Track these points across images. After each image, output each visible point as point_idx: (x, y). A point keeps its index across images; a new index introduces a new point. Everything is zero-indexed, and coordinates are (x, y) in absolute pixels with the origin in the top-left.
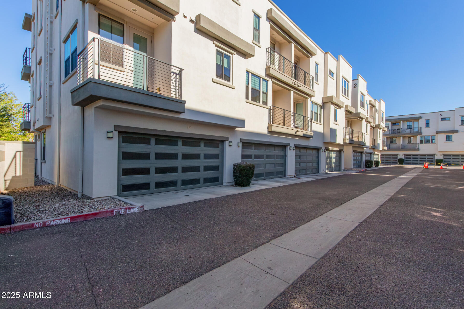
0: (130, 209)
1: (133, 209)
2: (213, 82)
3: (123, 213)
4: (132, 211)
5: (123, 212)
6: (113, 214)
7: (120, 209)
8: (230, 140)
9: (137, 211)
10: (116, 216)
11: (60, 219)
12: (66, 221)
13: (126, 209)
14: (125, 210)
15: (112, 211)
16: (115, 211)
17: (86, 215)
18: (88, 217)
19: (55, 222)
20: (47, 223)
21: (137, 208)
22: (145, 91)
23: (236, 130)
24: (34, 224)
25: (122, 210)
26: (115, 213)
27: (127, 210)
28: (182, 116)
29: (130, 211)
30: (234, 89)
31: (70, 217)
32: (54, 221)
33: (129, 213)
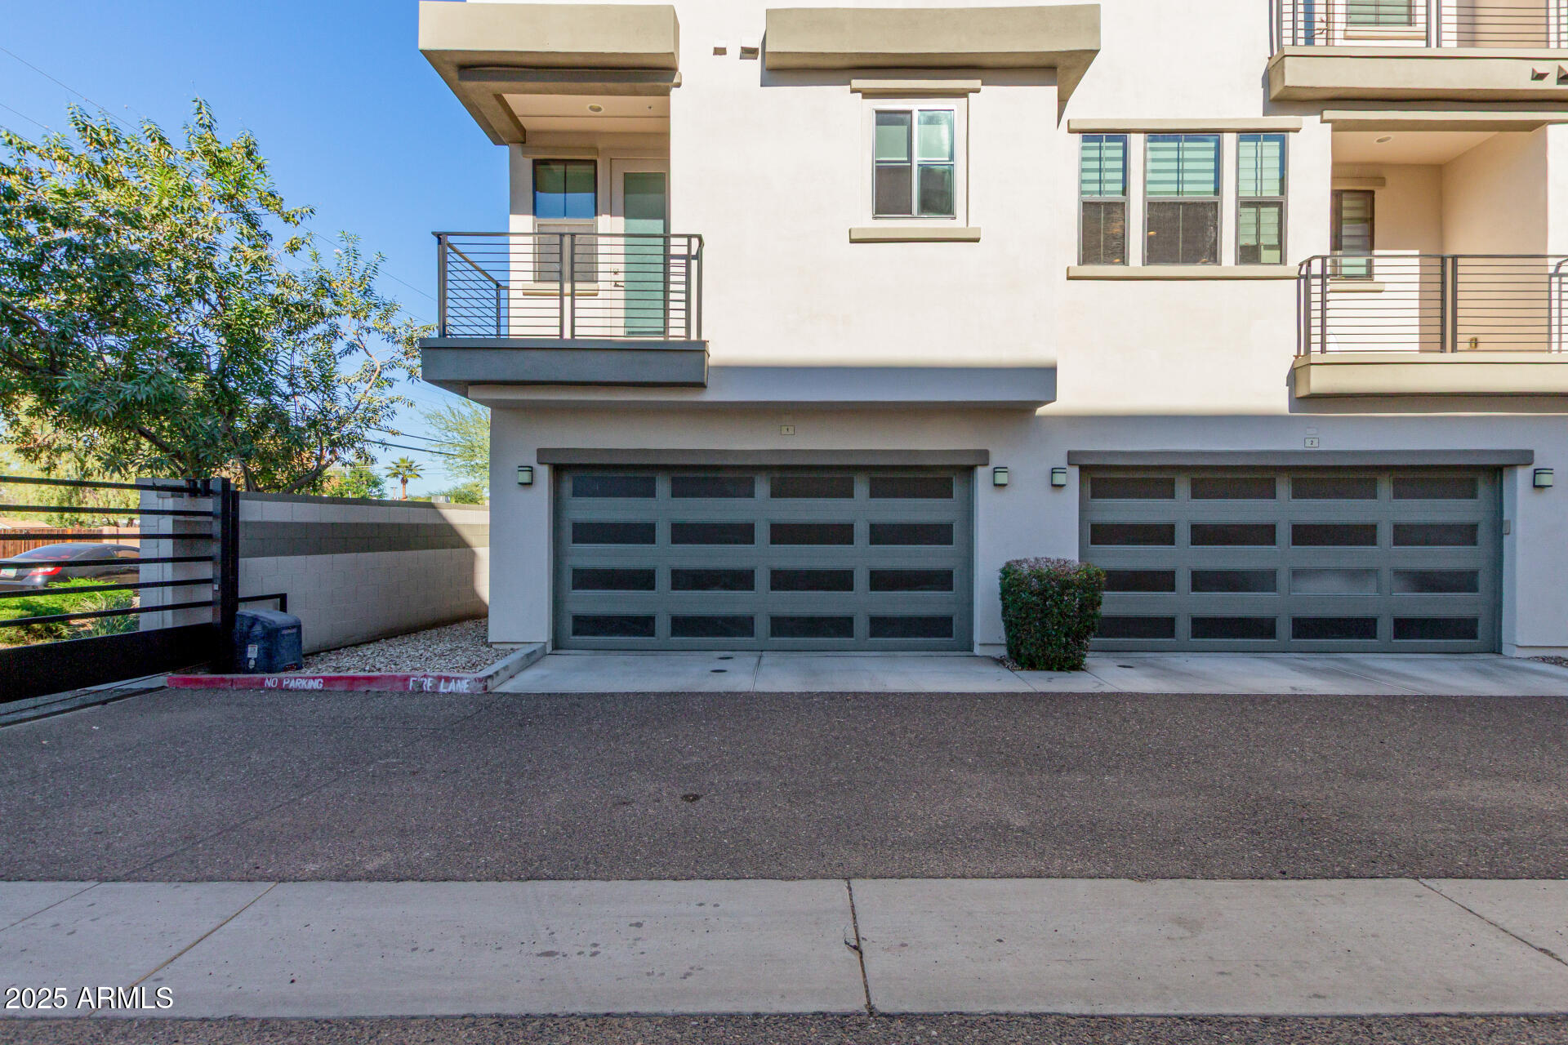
0: (448, 680)
1: (456, 682)
2: (852, 241)
3: (429, 689)
4: (452, 687)
5: (429, 685)
6: (406, 687)
7: (425, 676)
8: (995, 460)
9: (466, 691)
10: (413, 693)
11: (306, 678)
12: (315, 684)
13: (439, 678)
14: (436, 682)
15: (406, 679)
16: (412, 679)
17: (353, 679)
18: (356, 683)
19: (298, 684)
20: (285, 683)
21: (466, 681)
22: (567, 340)
23: (1040, 417)
24: (264, 679)
25: (430, 679)
26: (411, 684)
27: (440, 681)
28: (710, 396)
29: (447, 688)
30: (977, 240)
31: (323, 678)
32: (295, 679)
33: (445, 691)
